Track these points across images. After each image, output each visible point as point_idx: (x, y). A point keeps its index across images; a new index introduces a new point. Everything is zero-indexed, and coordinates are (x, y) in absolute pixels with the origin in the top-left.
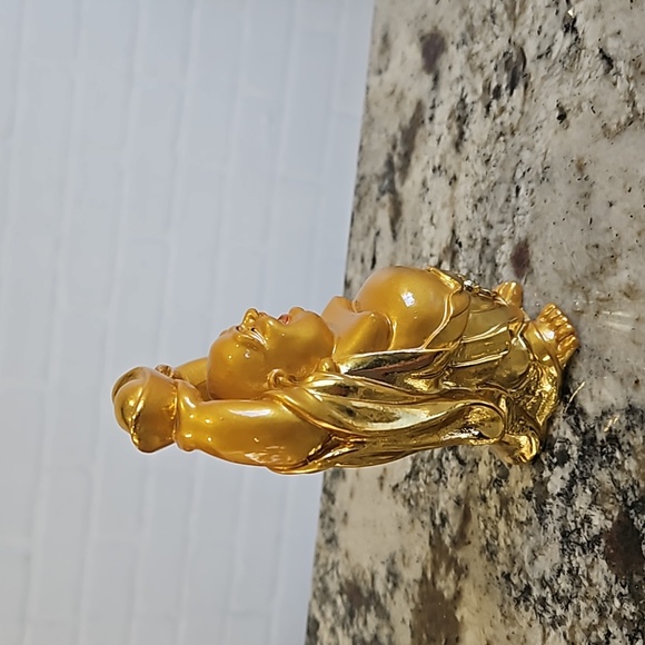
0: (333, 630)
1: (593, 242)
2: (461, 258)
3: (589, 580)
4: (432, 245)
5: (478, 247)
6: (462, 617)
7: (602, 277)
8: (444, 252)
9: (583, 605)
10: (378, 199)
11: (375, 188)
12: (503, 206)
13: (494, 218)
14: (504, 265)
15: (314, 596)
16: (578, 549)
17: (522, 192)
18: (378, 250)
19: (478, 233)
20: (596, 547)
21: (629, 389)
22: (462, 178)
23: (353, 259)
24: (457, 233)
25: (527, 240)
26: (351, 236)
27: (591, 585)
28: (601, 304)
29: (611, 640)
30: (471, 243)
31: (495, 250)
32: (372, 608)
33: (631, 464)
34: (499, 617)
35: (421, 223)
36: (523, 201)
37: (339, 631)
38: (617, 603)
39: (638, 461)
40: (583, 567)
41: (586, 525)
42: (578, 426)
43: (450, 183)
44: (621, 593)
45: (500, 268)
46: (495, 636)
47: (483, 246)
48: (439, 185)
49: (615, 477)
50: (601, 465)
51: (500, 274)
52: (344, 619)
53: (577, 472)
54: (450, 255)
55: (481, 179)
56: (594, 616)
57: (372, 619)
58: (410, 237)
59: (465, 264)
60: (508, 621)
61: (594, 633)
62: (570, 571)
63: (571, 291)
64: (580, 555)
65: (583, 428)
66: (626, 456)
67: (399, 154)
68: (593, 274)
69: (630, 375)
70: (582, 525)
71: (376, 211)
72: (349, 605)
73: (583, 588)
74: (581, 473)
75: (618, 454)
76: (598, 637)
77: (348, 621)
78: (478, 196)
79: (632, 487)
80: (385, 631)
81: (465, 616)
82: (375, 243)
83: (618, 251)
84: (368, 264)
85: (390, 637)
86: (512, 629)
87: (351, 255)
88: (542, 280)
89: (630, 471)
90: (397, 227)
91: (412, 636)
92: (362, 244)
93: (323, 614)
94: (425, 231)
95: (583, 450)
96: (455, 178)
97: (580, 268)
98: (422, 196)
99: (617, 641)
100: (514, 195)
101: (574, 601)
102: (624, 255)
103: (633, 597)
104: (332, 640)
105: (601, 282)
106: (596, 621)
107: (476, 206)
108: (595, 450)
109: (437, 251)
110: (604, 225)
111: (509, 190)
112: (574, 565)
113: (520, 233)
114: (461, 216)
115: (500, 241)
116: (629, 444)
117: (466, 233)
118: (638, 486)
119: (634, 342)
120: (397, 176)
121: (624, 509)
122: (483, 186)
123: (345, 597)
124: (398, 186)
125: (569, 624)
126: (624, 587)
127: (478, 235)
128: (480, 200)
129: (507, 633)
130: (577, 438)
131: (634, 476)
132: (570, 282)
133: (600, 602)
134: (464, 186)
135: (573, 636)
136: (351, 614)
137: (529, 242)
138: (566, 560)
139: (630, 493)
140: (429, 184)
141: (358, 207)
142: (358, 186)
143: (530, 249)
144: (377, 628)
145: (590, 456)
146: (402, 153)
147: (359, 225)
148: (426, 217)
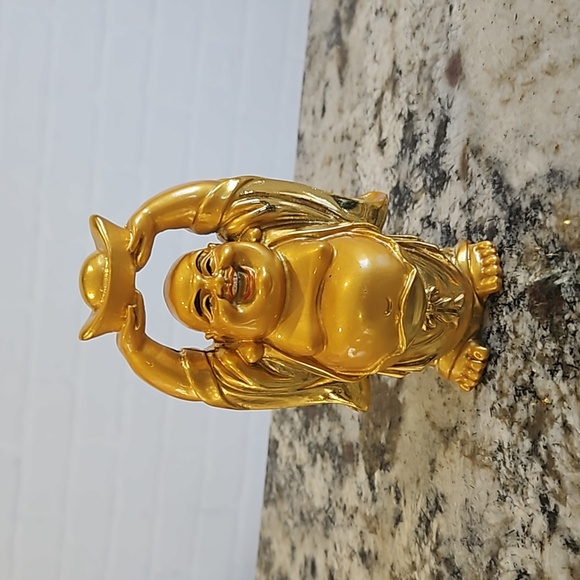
0: (291, 445)
1: (518, 35)
2: (401, 84)
3: (515, 332)
4: (375, 80)
5: (417, 70)
6: (404, 399)
7: (526, 64)
8: (387, 83)
9: (510, 356)
10: (327, 54)
11: (324, 44)
12: (438, 27)
13: (430, 40)
14: (440, 78)
15: (274, 420)
16: (505, 309)
17: (455, 9)
18: (328, 98)
19: (416, 58)
20: (522, 302)
21: (551, 156)
22: (401, 12)
23: (305, 114)
24: (398, 63)
25: (459, 51)
26: (303, 94)
27: (516, 337)
28: (525, 88)
29: (534, 378)
30: (410, 68)
31: (431, 68)
32: (325, 414)
33: (552, 221)
34: (437, 388)
35: (365, 63)
36: (457, 17)
37: (296, 443)
38: (540, 345)
39: (558, 216)
40: (510, 323)
41: (512, 286)
42: (505, 201)
43: (391, 21)
44: (543, 337)
45: (436, 84)
46: (433, 407)
47: (420, 68)
48: (382, 24)
49: (538, 237)
50: (525, 230)
51: (437, 89)
52: (301, 432)
53: (505, 242)
54: (391, 85)
55: (418, 8)
56: (520, 363)
57: (325, 425)
58: (355, 79)
59: (405, 89)
60: (444, 390)
61: (519, 377)
62: (498, 330)
63: (499, 85)
64: (507, 313)
65: (509, 202)
66: (547, 215)
67: (345, 8)
68: (518, 63)
69: (551, 143)
70: (509, 287)
71: (325, 66)
72: (305, 419)
73: (510, 341)
74: (509, 241)
75: (540, 216)
76: (523, 380)
77: (304, 433)
78: (416, 25)
79: (553, 241)
80: (337, 431)
81: (407, 397)
82: (324, 94)
83: (540, 36)
84: (319, 113)
85: (341, 434)
86: (448, 396)
87: (303, 110)
88: (473, 82)
89: (551, 228)
90: (344, 74)
91: (360, 429)
92: (312, 98)
93: (282, 433)
94: (369, 70)
95: (510, 222)
96: (395, 15)
97: (507, 62)
98: (366, 39)
99: (539, 378)
100: (448, 13)
101: (503, 355)
102: (545, 39)
103: (554, 336)
104: (290, 454)
105: (525, 69)
106: (522, 367)
107: (414, 34)
108: (520, 218)
109: (379, 84)
110: (528, 17)
111: (444, 11)
112: (502, 323)
113: (453, 47)
114: (401, 46)
115: (436, 59)
116: (550, 204)
117: (406, 61)
118: (558, 238)
119: (555, 113)
120: (343, 28)
121: (546, 262)
122: (420, 15)
123: (301, 412)
124: (344, 37)
125: (497, 377)
126: (545, 329)
127: (416, 60)
128: (418, 27)
129: (443, 401)
130: (505, 212)
131: (554, 230)
132: (498, 76)
133: (524, 349)
134: (404, 19)
135: (501, 386)
136: (307, 426)
137: (461, 51)
138: (495, 321)
139: (551, 247)
140: (372, 26)
141: (309, 66)
142: (308, 48)
143: (462, 59)
144: (330, 431)
145: (515, 225)
146: (348, 6)
147: (310, 82)
148: (370, 56)
